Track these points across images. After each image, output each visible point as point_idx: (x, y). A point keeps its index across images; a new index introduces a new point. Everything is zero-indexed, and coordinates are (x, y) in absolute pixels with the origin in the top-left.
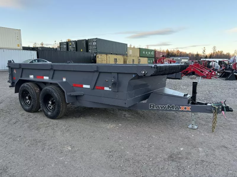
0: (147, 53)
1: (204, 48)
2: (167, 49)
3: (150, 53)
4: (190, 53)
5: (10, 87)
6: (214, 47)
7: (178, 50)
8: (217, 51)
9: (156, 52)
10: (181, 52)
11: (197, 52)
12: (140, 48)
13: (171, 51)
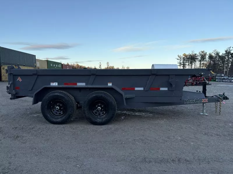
0: (54, 66)
1: (100, 63)
2: (68, 63)
3: (58, 65)
4: (88, 67)
5: (11, 99)
6: (108, 63)
7: (78, 64)
8: (110, 66)
9: (63, 65)
10: (81, 66)
11: (95, 67)
12: (47, 61)
13: (71, 64)
